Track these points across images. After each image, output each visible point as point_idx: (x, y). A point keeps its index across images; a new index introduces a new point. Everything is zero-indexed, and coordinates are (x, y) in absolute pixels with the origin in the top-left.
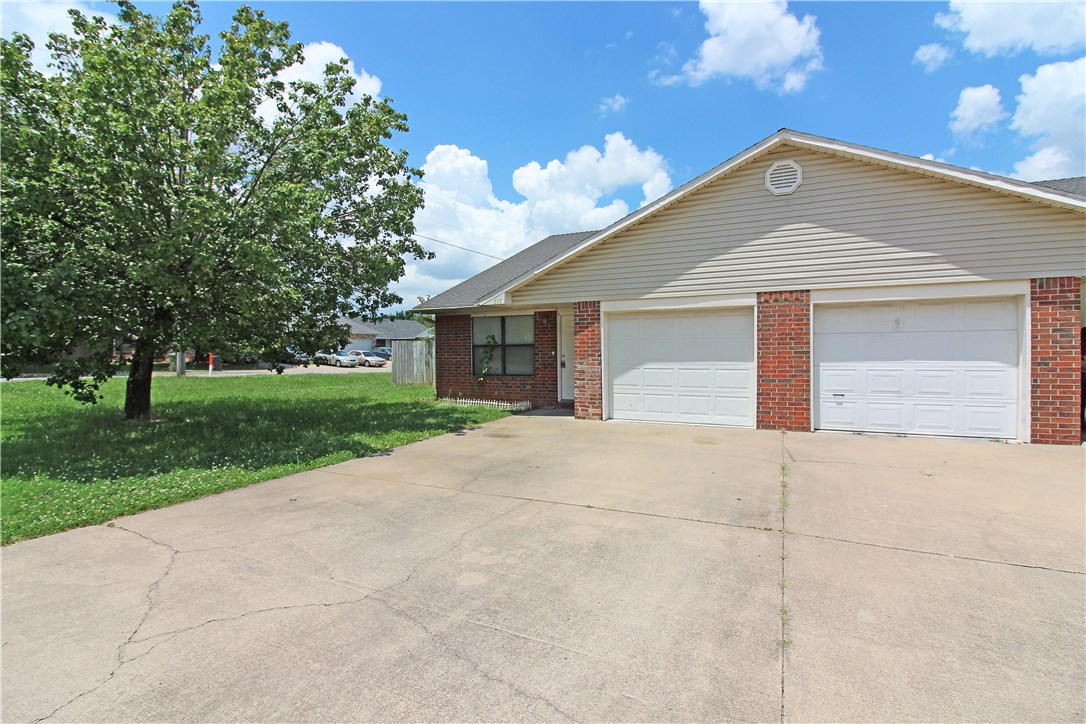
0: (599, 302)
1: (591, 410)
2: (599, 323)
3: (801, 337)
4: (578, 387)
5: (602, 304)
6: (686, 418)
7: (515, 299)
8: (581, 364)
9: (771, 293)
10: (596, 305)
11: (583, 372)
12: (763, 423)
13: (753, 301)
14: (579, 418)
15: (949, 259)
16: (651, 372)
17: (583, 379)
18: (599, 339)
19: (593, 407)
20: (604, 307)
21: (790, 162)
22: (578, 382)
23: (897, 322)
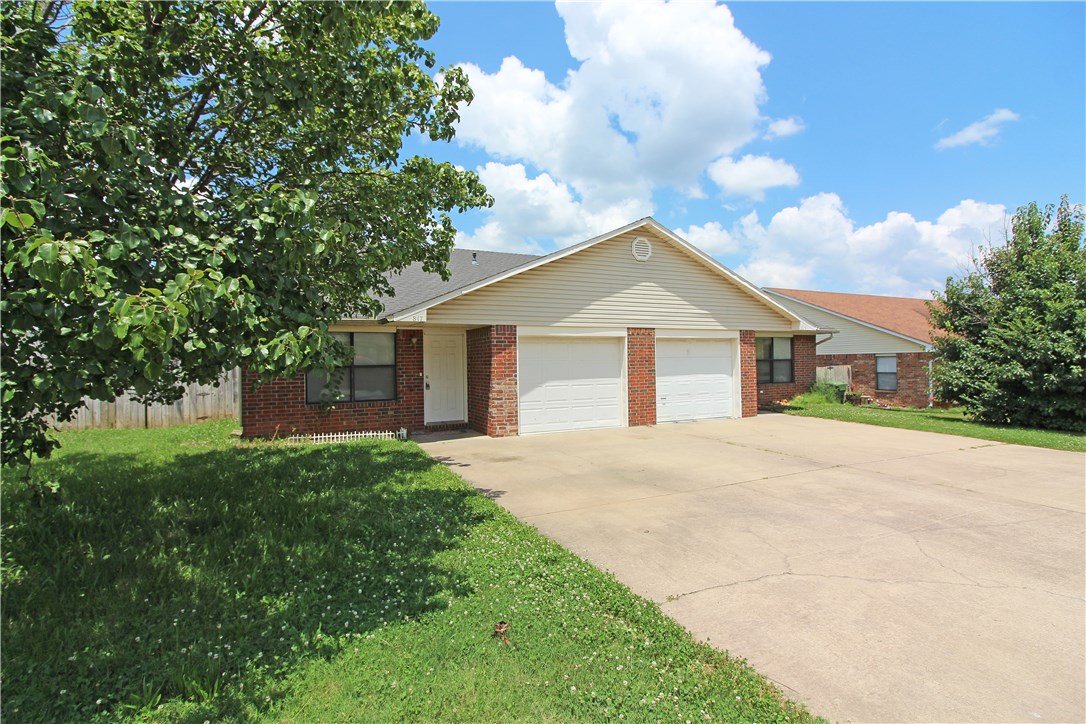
0: (515, 326)
1: (508, 427)
2: (515, 346)
3: (650, 361)
4: (496, 407)
5: (518, 328)
6: (578, 425)
7: (430, 316)
8: (499, 384)
9: (635, 329)
10: (513, 328)
11: (501, 392)
12: (633, 422)
13: (624, 334)
14: (497, 436)
15: (715, 316)
16: (551, 389)
17: (501, 399)
18: (515, 360)
19: (511, 424)
20: (520, 332)
21: (644, 239)
22: (496, 402)
23: (688, 351)
